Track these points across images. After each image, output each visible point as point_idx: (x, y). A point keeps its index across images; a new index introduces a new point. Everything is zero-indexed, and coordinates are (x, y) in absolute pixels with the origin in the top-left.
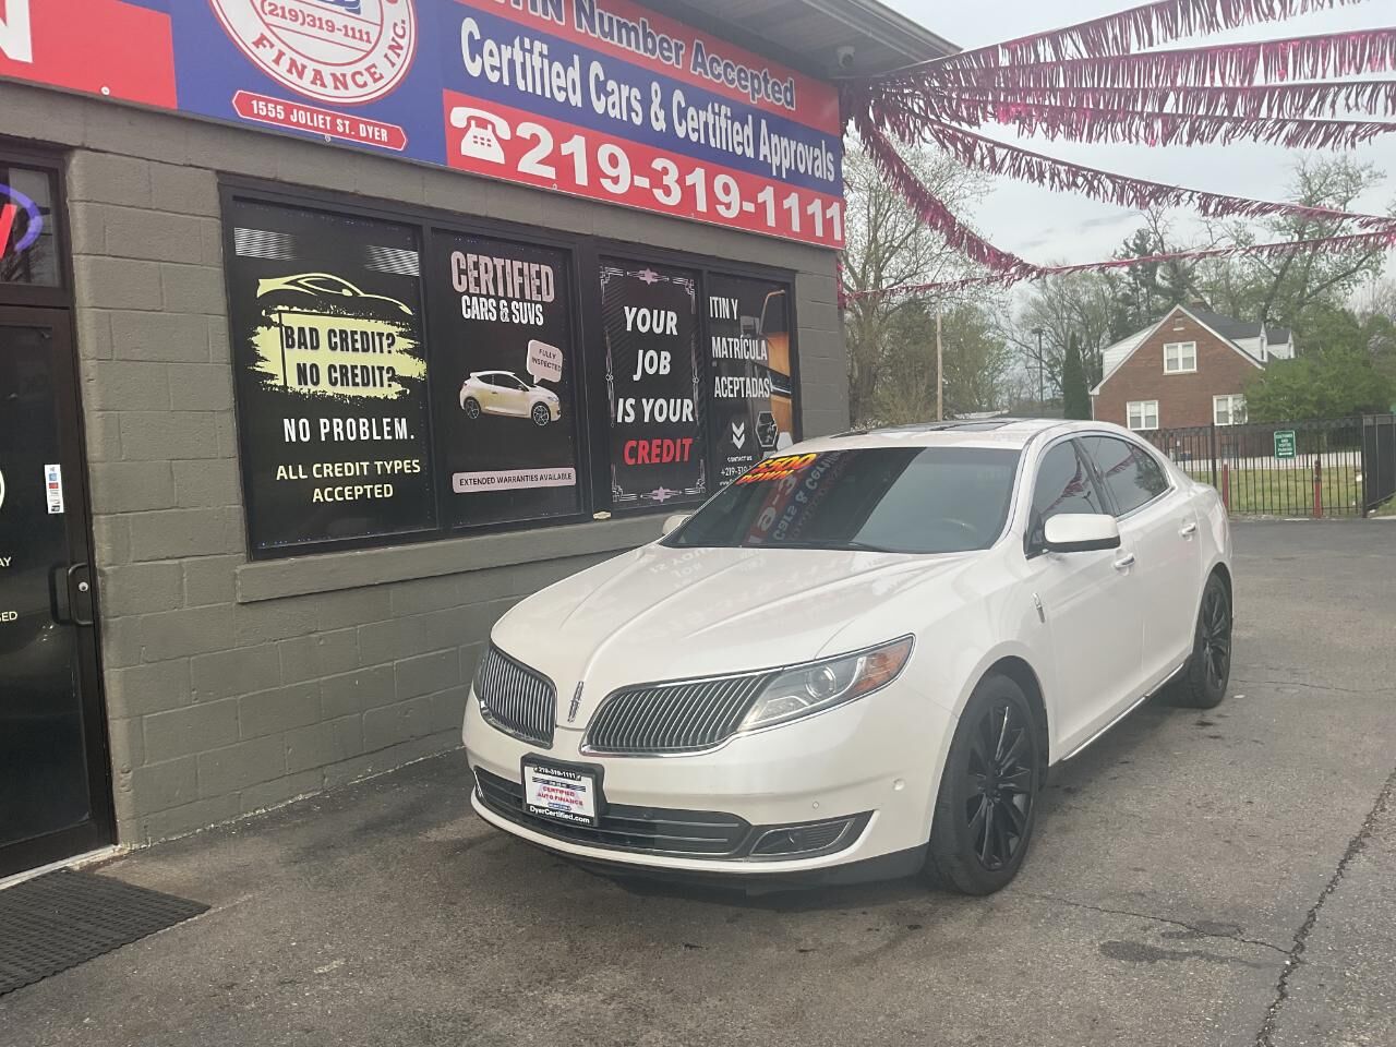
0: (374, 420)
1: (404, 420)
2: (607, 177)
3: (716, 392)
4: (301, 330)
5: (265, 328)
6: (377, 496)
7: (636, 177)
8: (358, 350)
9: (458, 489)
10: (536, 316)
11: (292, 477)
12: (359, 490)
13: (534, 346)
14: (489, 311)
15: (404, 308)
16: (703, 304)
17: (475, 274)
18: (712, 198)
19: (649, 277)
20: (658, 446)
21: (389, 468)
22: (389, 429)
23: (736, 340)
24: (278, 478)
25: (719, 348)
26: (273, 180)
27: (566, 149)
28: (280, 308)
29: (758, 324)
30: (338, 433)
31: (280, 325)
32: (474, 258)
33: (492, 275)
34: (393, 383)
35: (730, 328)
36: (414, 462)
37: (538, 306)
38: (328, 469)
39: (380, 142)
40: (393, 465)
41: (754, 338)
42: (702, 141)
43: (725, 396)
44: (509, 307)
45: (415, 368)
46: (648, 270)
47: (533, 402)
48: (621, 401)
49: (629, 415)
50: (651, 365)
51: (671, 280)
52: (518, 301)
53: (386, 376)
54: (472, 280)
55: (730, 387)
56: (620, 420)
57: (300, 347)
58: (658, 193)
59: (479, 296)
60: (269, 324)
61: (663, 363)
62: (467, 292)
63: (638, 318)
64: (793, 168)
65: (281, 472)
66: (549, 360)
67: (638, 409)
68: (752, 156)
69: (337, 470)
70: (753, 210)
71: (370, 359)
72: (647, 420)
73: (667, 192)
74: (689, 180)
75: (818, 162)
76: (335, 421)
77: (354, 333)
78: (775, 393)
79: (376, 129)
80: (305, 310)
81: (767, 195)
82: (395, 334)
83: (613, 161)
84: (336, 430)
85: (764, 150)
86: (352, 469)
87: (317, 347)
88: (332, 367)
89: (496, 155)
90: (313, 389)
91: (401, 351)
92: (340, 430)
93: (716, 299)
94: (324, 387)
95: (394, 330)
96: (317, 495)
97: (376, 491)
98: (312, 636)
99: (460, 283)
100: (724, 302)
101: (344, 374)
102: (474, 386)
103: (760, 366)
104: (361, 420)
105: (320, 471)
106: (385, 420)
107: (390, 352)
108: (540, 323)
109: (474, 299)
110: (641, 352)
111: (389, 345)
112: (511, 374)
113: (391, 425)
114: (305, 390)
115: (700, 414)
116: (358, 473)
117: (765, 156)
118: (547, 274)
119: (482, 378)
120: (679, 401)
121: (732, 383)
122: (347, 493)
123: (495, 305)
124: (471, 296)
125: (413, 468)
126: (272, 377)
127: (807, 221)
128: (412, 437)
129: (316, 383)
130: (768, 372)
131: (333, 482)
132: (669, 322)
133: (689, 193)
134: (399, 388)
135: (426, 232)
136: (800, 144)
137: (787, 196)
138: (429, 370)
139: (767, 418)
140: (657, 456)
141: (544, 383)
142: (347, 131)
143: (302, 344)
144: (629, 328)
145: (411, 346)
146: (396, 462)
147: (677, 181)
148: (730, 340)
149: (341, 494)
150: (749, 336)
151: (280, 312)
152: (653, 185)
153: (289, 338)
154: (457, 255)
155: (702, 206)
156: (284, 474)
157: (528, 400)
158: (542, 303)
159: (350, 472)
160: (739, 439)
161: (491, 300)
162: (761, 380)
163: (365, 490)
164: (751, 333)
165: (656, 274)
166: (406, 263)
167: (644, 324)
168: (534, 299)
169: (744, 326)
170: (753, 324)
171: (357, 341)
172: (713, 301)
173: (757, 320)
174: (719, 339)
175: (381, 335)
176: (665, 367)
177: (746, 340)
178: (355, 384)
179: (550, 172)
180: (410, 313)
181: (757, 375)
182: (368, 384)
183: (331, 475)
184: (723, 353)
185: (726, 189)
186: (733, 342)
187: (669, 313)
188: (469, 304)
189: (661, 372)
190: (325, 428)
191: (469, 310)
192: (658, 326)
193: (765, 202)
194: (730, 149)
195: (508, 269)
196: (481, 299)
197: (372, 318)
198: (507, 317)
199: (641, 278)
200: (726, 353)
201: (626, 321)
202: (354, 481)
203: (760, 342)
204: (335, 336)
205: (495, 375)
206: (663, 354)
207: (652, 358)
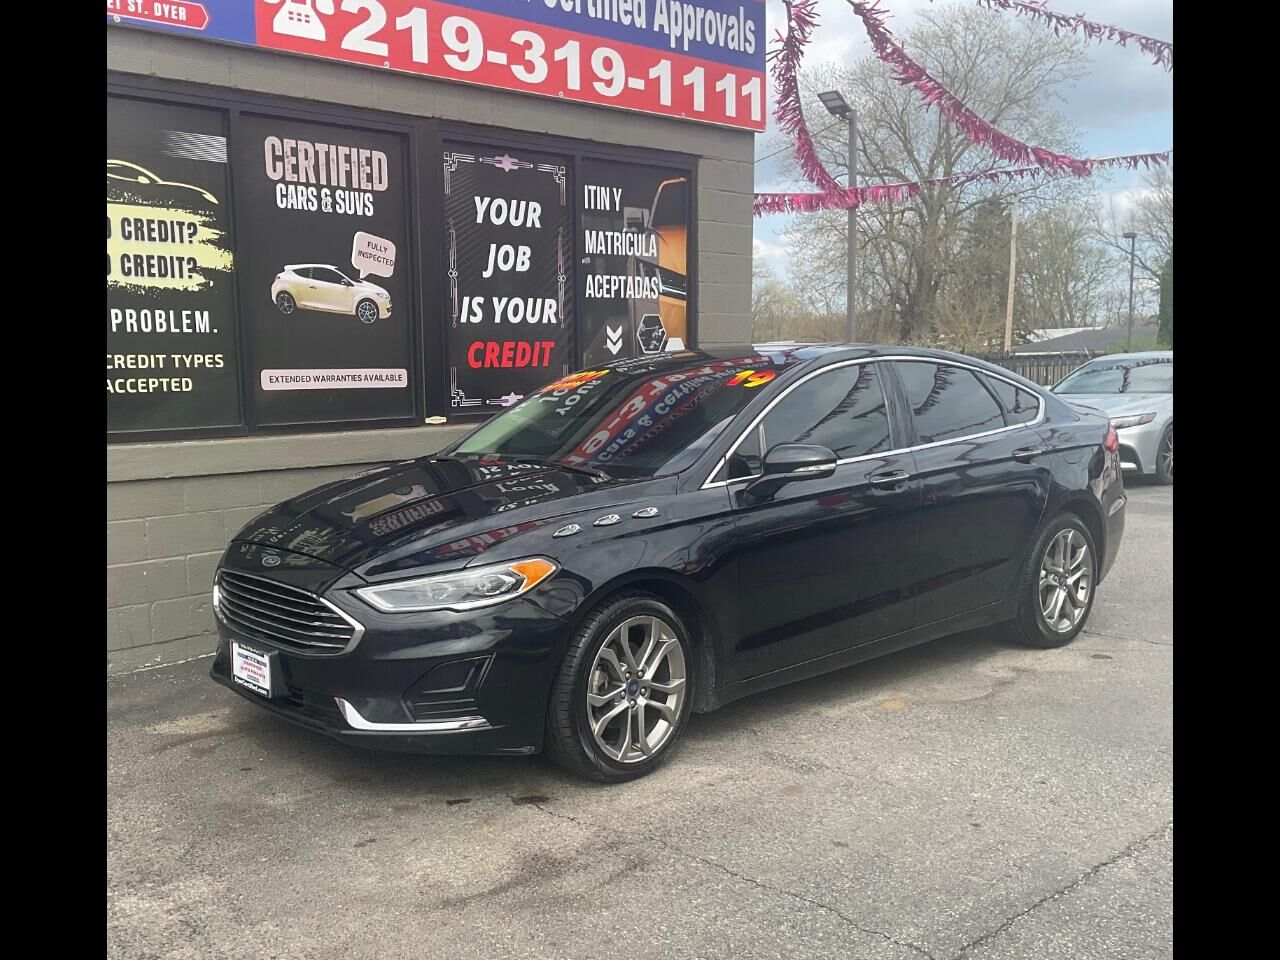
0: (171, 312)
1: (206, 314)
2: (453, 53)
3: (588, 292)
6: (174, 390)
7: (490, 53)
8: (154, 239)
9: (266, 385)
10: (365, 206)
12: (154, 383)
13: (361, 239)
14: (308, 200)
15: (209, 197)
16: (576, 195)
17: (293, 160)
18: (588, 75)
19: (507, 164)
20: (510, 349)
21: (188, 362)
22: (189, 321)
23: (616, 234)
25: (593, 243)
27: (401, 23)
29: (647, 217)
30: (132, 325)
32: (292, 143)
33: (313, 162)
34: (194, 275)
35: (609, 220)
36: (217, 356)
37: (368, 195)
39: (178, 21)
40: (193, 358)
41: (641, 230)
42: (578, 11)
43: (599, 296)
44: (333, 196)
45: (221, 260)
46: (506, 156)
47: (358, 299)
48: (466, 300)
49: (475, 315)
50: (506, 261)
51: (535, 167)
52: (344, 190)
53: (186, 267)
54: (289, 167)
55: (606, 286)
56: (463, 319)
58: (518, 71)
59: (297, 184)
61: (522, 259)
62: (283, 180)
63: (492, 209)
64: (699, 39)
66: (379, 254)
67: (488, 308)
68: (644, 27)
69: (129, 361)
70: (642, 87)
71: (169, 249)
72: (498, 320)
73: (530, 67)
74: (559, 55)
75: (733, 32)
76: (128, 311)
77: (150, 222)
78: (665, 294)
79: (173, 8)
81: (662, 71)
82: (197, 224)
83: (462, 35)
84: (129, 321)
85: (660, 19)
86: (146, 361)
88: (125, 257)
89: (316, 32)
91: (203, 241)
92: (133, 321)
93: (593, 188)
94: (117, 277)
95: (197, 219)
97: (173, 385)
99: (275, 171)
100: (603, 193)
101: (139, 264)
102: (288, 279)
103: (646, 264)
104: (157, 312)
105: (110, 362)
106: (184, 313)
107: (191, 242)
108: (370, 214)
109: (291, 188)
110: (493, 247)
111: (191, 235)
112: (332, 268)
113: (191, 317)
115: (566, 317)
116: (153, 366)
117: (661, 27)
118: (380, 160)
119: (297, 272)
120: (539, 301)
121: (609, 282)
122: (140, 385)
123: (315, 193)
124: (287, 184)
125: (215, 363)
127: (715, 99)
130: (657, 271)
131: (125, 373)
132: (534, 214)
133: (558, 70)
134: (202, 280)
135: (234, 115)
136: (710, 12)
137: (689, 71)
138: (235, 262)
139: (653, 322)
140: (509, 359)
141: (372, 278)
142: (140, 11)
144: (480, 220)
145: (216, 237)
146: (196, 356)
147: (543, 56)
148: (609, 234)
149: (134, 386)
150: (634, 229)
152: (511, 61)
154: (271, 141)
155: (574, 82)
157: (353, 296)
158: (372, 192)
159: (143, 363)
160: (615, 344)
161: (312, 189)
162: (647, 279)
163: (161, 384)
164: (638, 226)
165: (516, 161)
166: (214, 149)
167: (498, 215)
168: (363, 187)
169: (628, 219)
170: (640, 216)
171: (153, 230)
172: (589, 191)
173: (646, 212)
174: (594, 233)
175: (181, 224)
176: (523, 263)
177: (630, 235)
178: (151, 275)
179: (382, 49)
180: (216, 202)
181: (642, 273)
182: (165, 275)
183: (123, 366)
184: (599, 248)
185: (608, 64)
186: (612, 237)
187: (531, 203)
188: (284, 193)
189: (519, 268)
190: (117, 318)
191: (284, 199)
192: (517, 218)
193: (658, 78)
194: (615, 19)
195: (333, 155)
196: (300, 188)
197: (172, 206)
198: (329, 207)
199: (498, 165)
200: (603, 248)
201: (476, 212)
202: (149, 373)
203: (648, 238)
204: (129, 225)
205: (315, 269)
206: (522, 249)
207: (507, 254)
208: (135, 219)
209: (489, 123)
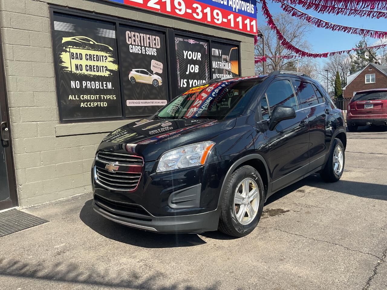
0: (100, 82)
1: (110, 83)
2: (177, 9)
3: (214, 78)
4: (77, 54)
5: (65, 53)
6: (102, 106)
7: (187, 10)
8: (95, 60)
9: (128, 105)
10: (154, 52)
11: (74, 99)
12: (96, 104)
13: (153, 62)
14: (138, 50)
15: (111, 48)
16: (210, 51)
17: (134, 38)
18: (213, 17)
21: (105, 97)
22: (105, 85)
23: (220, 63)
24: (69, 99)
25: (215, 65)
26: (67, 7)
28: (69, 46)
29: (228, 58)
31: (70, 52)
32: (134, 33)
33: (139, 39)
34: (107, 71)
35: (219, 58)
36: (114, 96)
37: (155, 49)
38: (86, 97)
40: (107, 96)
41: (227, 62)
44: (145, 49)
45: (115, 67)
46: (192, 40)
47: (153, 79)
48: (182, 80)
49: (185, 85)
50: (192, 69)
51: (199, 43)
52: (148, 47)
53: (104, 69)
54: (133, 40)
56: (181, 86)
57: (76, 59)
58: (195, 15)
59: (135, 45)
60: (66, 51)
62: (131, 44)
63: (188, 54)
64: (240, 9)
65: (70, 97)
66: (158, 66)
67: (188, 83)
68: (226, 5)
69: (88, 97)
70: (226, 21)
71: (99, 64)
72: (190, 86)
73: (198, 14)
74: (205, 11)
75: (248, 7)
76: (88, 82)
77: (94, 55)
80: (78, 48)
81: (231, 17)
83: (180, 4)
84: (88, 85)
85: (230, 3)
86: (93, 97)
87: (82, 59)
88: (87, 66)
89: (140, 0)
90: (80, 72)
91: (109, 62)
92: (89, 85)
93: (214, 49)
94: (84, 72)
95: (107, 55)
96: (82, 105)
97: (101, 104)
98: (80, 147)
99: (129, 41)
100: (217, 51)
101: (91, 68)
102: (133, 73)
103: (228, 71)
104: (96, 82)
105: (83, 97)
106: (104, 83)
107: (105, 61)
108: (155, 55)
110: (189, 65)
111: (105, 60)
112: (146, 70)
113: (106, 84)
114: (78, 72)
116: (95, 99)
117: (231, 5)
118: (158, 39)
119: (137, 71)
120: (201, 80)
121: (219, 76)
122: (92, 105)
123: (140, 48)
124: (132, 45)
125: (113, 98)
126: (67, 68)
127: (245, 26)
128: (113, 88)
129: (81, 70)
130: (231, 73)
131: (87, 101)
132: (199, 56)
133: (205, 15)
134: (109, 73)
135: (117, 24)
136: (243, 2)
137: (238, 17)
138: (119, 68)
141: (157, 74)
143: (77, 58)
144: (185, 57)
145: (113, 60)
146: (108, 96)
147: (201, 11)
149: (90, 104)
150: (225, 61)
151: (70, 48)
152: (193, 12)
153: (72, 56)
154: (128, 32)
155: (209, 19)
156: (71, 98)
157: (151, 79)
158: (156, 48)
159: (93, 98)
161: (139, 47)
162: (228, 75)
163: (98, 104)
165: (194, 41)
166: (111, 34)
167: (190, 56)
168: (153, 47)
169: (223, 58)
170: (226, 58)
171: (95, 58)
172: (213, 50)
173: (228, 56)
174: (215, 62)
175: (103, 56)
176: (197, 70)
177: (224, 63)
178: (94, 71)
179: (158, 7)
180: (112, 50)
181: (227, 74)
182: (98, 71)
183: (87, 99)
184: (216, 66)
185: (218, 14)
186: (219, 63)
187: (198, 53)
188: (132, 48)
189: (196, 72)
190: (84, 84)
191: (132, 50)
192: (195, 57)
193: (230, 19)
194: (219, 2)
195: (145, 37)
196: (136, 46)
197: (100, 51)
198: (144, 52)
199: (189, 42)
200: (217, 66)
201: (184, 55)
202: (94, 101)
203: (228, 64)
204: (88, 56)
205: (141, 70)
206: (196, 66)
207: (192, 67)
208: (89, 54)
209: (187, 30)
